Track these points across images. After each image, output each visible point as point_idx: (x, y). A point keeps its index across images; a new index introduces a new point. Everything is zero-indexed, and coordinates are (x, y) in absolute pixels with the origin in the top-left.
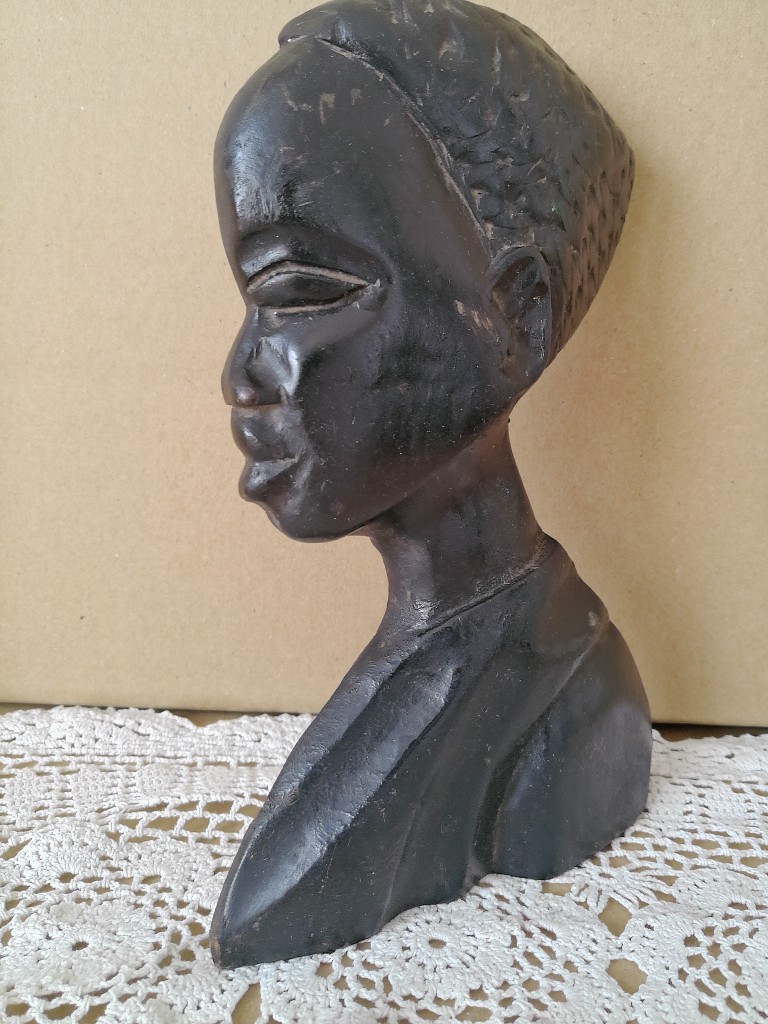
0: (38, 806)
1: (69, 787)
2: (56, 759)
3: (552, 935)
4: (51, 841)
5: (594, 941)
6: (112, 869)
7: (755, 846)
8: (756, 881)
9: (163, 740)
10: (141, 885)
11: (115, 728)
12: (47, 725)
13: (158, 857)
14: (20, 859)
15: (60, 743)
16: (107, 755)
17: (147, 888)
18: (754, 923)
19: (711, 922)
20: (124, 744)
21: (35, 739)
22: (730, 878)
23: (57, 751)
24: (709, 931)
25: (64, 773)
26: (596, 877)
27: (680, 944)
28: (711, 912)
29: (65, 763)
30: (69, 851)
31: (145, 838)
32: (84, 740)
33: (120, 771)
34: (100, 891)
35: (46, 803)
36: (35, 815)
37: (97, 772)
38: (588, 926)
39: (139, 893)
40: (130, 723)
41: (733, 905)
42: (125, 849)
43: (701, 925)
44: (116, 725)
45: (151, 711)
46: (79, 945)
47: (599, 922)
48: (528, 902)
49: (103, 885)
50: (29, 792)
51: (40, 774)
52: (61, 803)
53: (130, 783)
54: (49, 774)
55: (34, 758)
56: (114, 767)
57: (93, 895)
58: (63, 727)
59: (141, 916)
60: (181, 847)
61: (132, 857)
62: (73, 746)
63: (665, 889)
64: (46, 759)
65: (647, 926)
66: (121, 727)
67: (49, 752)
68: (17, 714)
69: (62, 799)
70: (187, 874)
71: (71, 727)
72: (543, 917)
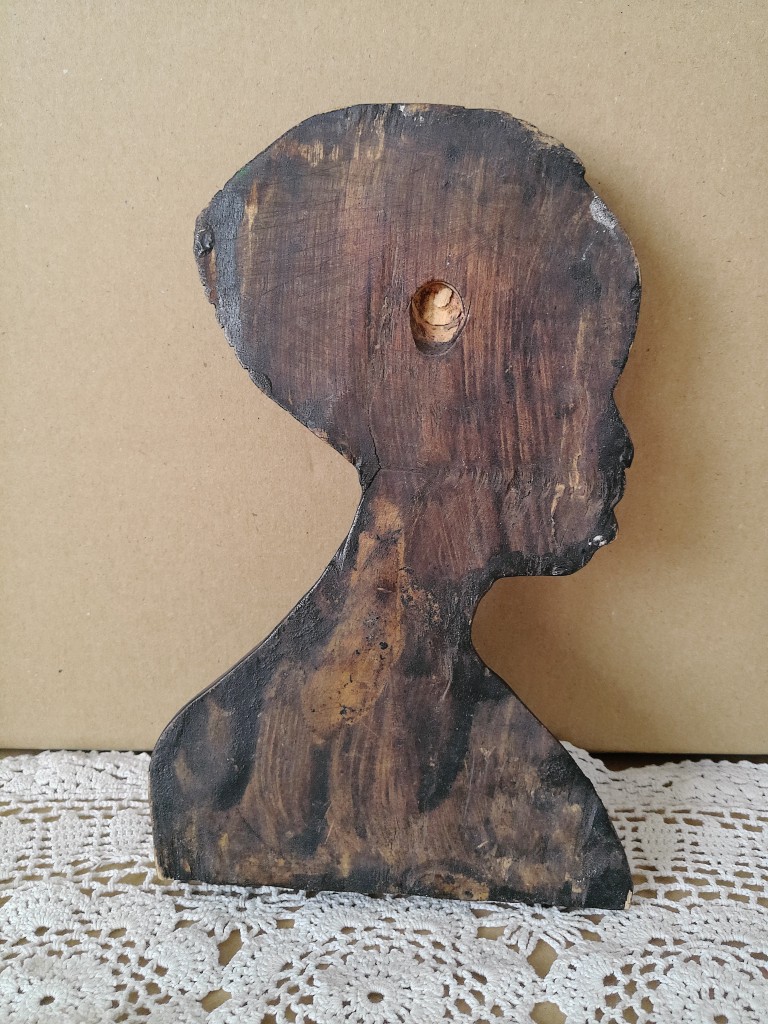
0: (20, 855)
1: (49, 835)
2: (39, 805)
3: (482, 979)
4: (29, 898)
5: (522, 984)
6: (83, 922)
7: (680, 879)
8: (677, 915)
9: (139, 783)
10: (108, 939)
11: (95, 773)
12: (33, 772)
13: (126, 910)
15: (44, 789)
16: (87, 800)
17: (113, 942)
18: (670, 959)
19: (630, 960)
20: (102, 788)
21: (21, 786)
22: (652, 913)
23: (41, 797)
24: (627, 969)
25: (46, 820)
26: (528, 918)
27: (598, 984)
28: (631, 949)
29: (48, 809)
30: (44, 907)
31: (116, 893)
32: (65, 786)
33: (97, 817)
34: (70, 943)
35: (27, 853)
36: (16, 865)
37: (76, 819)
38: (516, 969)
39: (106, 946)
40: (110, 767)
41: (653, 941)
42: (97, 903)
43: (621, 963)
44: (96, 770)
45: (130, 754)
46: (47, 1000)
47: (527, 964)
48: (462, 948)
49: (74, 938)
50: (12, 841)
51: (23, 821)
52: (41, 853)
53: (105, 832)
54: (32, 821)
55: (19, 805)
56: (92, 813)
57: (64, 948)
58: (47, 774)
59: (104, 973)
60: (148, 899)
61: (103, 910)
62: (56, 791)
63: (591, 928)
64: (31, 806)
65: (571, 967)
66: (100, 771)
67: (34, 798)
68: (6, 760)
69: (42, 849)
70: (151, 928)
71: (55, 773)
72: (476, 961)
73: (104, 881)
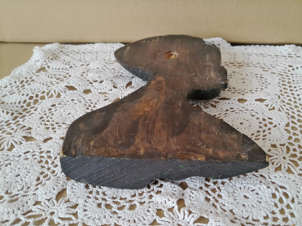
14: (89, 66)
17: (113, 70)
33: (108, 53)
34: (104, 70)
46: (100, 77)
61: (110, 66)
68: (88, 45)
71: (99, 46)
73: (110, 61)
